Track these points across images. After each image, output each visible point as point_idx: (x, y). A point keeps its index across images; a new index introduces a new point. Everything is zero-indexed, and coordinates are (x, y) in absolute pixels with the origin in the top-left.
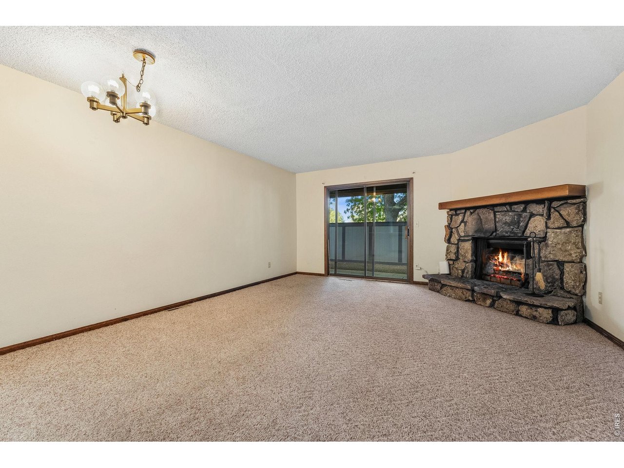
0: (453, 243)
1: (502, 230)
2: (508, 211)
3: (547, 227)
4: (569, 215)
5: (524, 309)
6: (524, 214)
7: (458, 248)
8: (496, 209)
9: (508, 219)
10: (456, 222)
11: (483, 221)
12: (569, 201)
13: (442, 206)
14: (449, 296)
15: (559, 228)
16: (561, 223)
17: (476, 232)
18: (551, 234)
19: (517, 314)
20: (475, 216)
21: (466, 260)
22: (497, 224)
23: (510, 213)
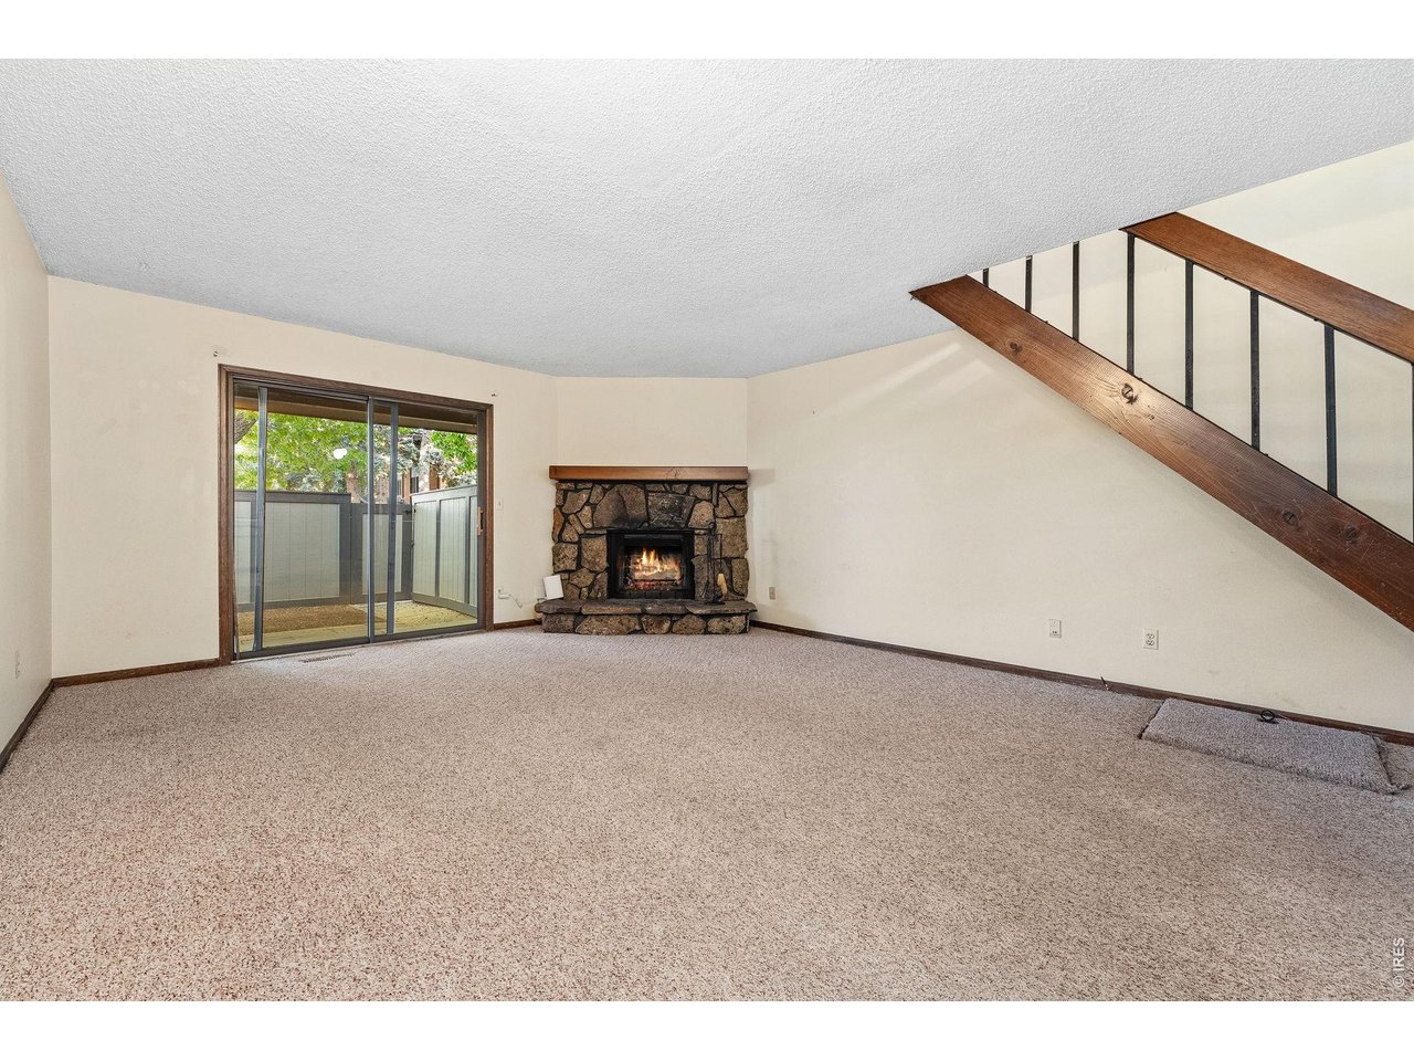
0: (568, 540)
1: (658, 519)
2: (667, 492)
3: (715, 516)
4: (736, 502)
5: (715, 624)
6: (687, 498)
7: (580, 549)
8: (650, 487)
9: (666, 502)
10: (574, 504)
11: (628, 503)
12: (737, 486)
13: (555, 472)
14: (598, 634)
15: (727, 518)
16: (728, 512)
17: (615, 521)
18: (720, 526)
19: (707, 632)
20: (612, 495)
21: (598, 569)
22: (651, 510)
23: (670, 496)
